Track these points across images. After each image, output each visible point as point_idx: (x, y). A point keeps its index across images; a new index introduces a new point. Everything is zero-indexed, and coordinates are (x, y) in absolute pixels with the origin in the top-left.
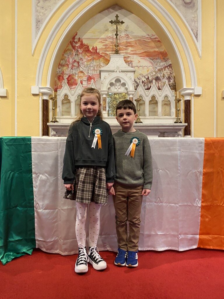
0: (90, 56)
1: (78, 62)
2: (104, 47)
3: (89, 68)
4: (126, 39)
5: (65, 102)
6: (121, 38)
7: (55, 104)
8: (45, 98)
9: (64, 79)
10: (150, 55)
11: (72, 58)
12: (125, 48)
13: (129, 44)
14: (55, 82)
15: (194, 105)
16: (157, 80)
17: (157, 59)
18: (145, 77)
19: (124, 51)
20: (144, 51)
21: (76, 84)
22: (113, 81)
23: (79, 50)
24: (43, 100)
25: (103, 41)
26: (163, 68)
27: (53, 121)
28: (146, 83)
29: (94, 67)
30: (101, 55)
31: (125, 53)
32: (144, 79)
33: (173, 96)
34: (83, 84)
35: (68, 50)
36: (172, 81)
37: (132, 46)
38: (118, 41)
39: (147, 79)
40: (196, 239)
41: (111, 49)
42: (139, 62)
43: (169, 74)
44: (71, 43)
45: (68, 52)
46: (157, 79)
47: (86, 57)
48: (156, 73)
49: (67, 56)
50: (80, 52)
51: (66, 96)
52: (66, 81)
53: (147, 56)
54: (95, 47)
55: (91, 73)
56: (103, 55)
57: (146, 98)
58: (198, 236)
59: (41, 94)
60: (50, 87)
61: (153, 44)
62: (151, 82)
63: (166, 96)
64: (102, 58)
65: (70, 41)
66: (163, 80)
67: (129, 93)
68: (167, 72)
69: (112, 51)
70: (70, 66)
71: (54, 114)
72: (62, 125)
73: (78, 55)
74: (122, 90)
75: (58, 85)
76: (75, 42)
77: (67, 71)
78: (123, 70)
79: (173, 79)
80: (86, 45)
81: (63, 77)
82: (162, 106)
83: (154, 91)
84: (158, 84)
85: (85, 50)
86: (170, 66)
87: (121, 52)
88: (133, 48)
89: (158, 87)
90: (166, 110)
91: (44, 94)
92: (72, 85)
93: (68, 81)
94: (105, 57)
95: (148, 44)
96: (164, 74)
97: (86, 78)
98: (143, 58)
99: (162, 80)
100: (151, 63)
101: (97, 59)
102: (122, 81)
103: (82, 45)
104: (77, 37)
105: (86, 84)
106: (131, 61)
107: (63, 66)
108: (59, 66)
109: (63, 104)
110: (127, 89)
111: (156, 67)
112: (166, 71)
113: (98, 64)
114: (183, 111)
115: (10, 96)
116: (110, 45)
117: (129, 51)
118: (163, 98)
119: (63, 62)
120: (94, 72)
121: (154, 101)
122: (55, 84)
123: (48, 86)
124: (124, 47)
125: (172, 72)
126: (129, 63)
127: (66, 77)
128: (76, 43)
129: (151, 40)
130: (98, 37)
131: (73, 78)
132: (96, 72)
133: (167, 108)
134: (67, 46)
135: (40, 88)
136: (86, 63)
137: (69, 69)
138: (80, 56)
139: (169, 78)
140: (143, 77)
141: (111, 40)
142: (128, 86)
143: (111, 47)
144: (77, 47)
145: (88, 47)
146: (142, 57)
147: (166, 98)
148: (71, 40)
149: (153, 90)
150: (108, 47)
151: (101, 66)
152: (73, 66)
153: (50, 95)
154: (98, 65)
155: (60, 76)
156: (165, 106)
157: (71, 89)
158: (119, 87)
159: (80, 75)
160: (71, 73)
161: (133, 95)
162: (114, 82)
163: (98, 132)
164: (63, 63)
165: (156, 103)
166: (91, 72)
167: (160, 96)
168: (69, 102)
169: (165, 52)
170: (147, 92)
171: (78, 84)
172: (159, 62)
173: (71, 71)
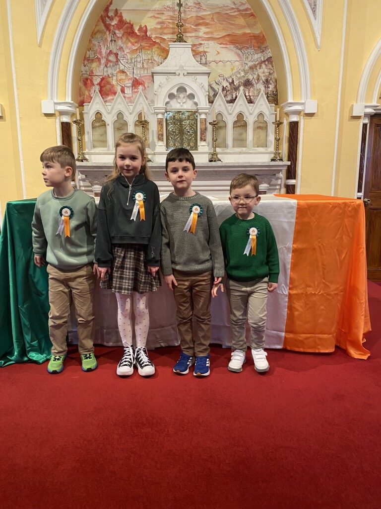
0: (136, 42)
1: (116, 55)
2: (159, 27)
3: (134, 65)
4: (196, 11)
5: (97, 124)
6: (187, 10)
7: (81, 131)
8: (65, 119)
9: (93, 85)
10: (237, 41)
11: (106, 46)
12: (194, 29)
13: (201, 21)
14: (80, 89)
15: (304, 130)
16: (246, 86)
17: (248, 48)
18: (227, 80)
19: (193, 34)
20: (226, 34)
21: (115, 93)
22: (174, 91)
23: (117, 32)
24: (62, 123)
25: (156, 15)
26: (258, 64)
27: (80, 158)
28: (229, 91)
29: (143, 63)
30: (154, 40)
31: (195, 36)
32: (225, 84)
33: (273, 114)
34: (126, 92)
35: (98, 31)
36: (271, 87)
37: (206, 24)
38: (182, 15)
39: (230, 84)
40: (279, 337)
41: (171, 31)
42: (219, 53)
43: (267, 74)
44: (103, 19)
45: (98, 36)
46: (248, 84)
47: (130, 44)
48: (246, 73)
49: (96, 43)
50: (118, 35)
51: (98, 114)
52: (97, 88)
53: (232, 42)
54: (143, 25)
55: (138, 74)
56: (158, 41)
57: (228, 116)
58: (283, 334)
59: (57, 114)
60: (72, 102)
61: (241, 21)
62: (237, 89)
63: (261, 114)
64: (156, 46)
65: (101, 16)
66: (258, 85)
67: (199, 111)
68: (263, 71)
69: (172, 34)
70: (103, 61)
71: (81, 147)
72: (94, 165)
73: (115, 41)
74: (188, 105)
75: (84, 95)
76: (109, 17)
77: (99, 71)
78: (189, 72)
79: (273, 84)
80: (127, 23)
81: (92, 81)
82: (254, 130)
83: (241, 105)
84: (249, 93)
85: (127, 33)
86: (269, 60)
87: (188, 35)
88: (208, 28)
89: (248, 97)
90: (259, 137)
91: (62, 113)
92: (107, 95)
93: (101, 89)
94: (162, 44)
95: (234, 20)
96: (258, 75)
97: (131, 82)
98: (225, 46)
99: (255, 85)
100: (239, 55)
101: (148, 48)
102: (189, 92)
103: (122, 22)
104: (112, 7)
105: (131, 92)
106: (205, 52)
107: (91, 61)
108: (84, 61)
109: (93, 127)
110: (196, 104)
111: (246, 62)
112: (261, 70)
113: (150, 57)
114: (287, 140)
115: (7, 116)
116: (169, 22)
117: (201, 34)
118: (256, 117)
119: (90, 54)
120: (142, 73)
121: (240, 123)
122: (80, 94)
123: (69, 99)
124: (193, 27)
125: (272, 72)
126: (201, 56)
127: (97, 81)
128: (110, 20)
129: (238, 13)
130: (148, 8)
131: (108, 83)
132: (146, 72)
133: (262, 133)
134: (96, 25)
135: (56, 104)
136: (129, 56)
137: (102, 67)
138: (120, 42)
139: (267, 82)
140: (224, 79)
141: (171, 14)
142: (199, 99)
143: (171, 26)
144: (113, 26)
145: (132, 25)
146: (224, 44)
147: (260, 117)
148: (103, 13)
149: (239, 104)
150: (165, 26)
151: (154, 60)
152: (108, 61)
153: (73, 115)
154: (149, 59)
155: (87, 79)
156: (258, 130)
157: (105, 102)
158: (184, 101)
159: (119, 78)
160: (105, 74)
161: (206, 114)
162: (176, 93)
163: (139, 197)
164: (91, 57)
165: (245, 125)
166: (139, 72)
167: (251, 114)
168: (104, 125)
169: (262, 36)
170: (230, 107)
171: (117, 94)
172: (252, 53)
173: (105, 70)
